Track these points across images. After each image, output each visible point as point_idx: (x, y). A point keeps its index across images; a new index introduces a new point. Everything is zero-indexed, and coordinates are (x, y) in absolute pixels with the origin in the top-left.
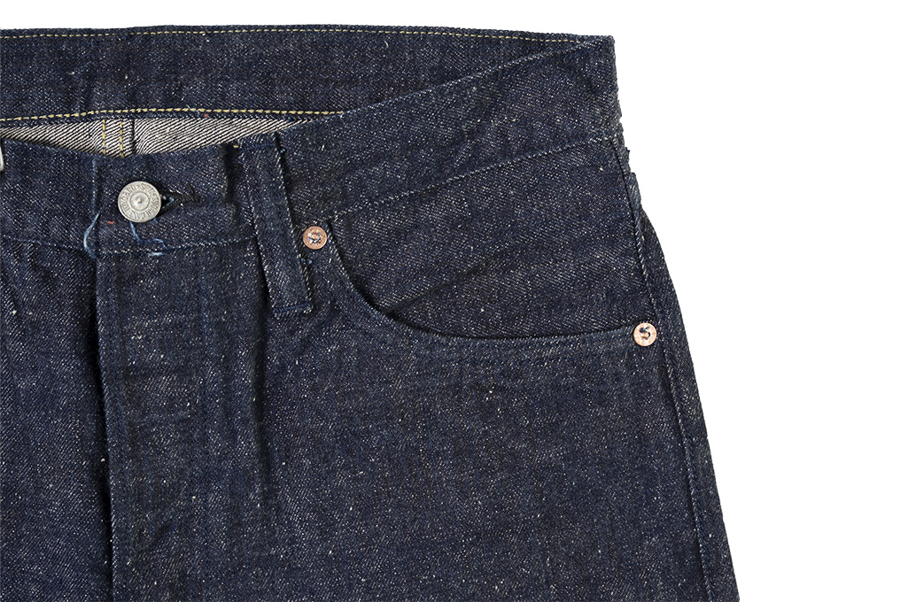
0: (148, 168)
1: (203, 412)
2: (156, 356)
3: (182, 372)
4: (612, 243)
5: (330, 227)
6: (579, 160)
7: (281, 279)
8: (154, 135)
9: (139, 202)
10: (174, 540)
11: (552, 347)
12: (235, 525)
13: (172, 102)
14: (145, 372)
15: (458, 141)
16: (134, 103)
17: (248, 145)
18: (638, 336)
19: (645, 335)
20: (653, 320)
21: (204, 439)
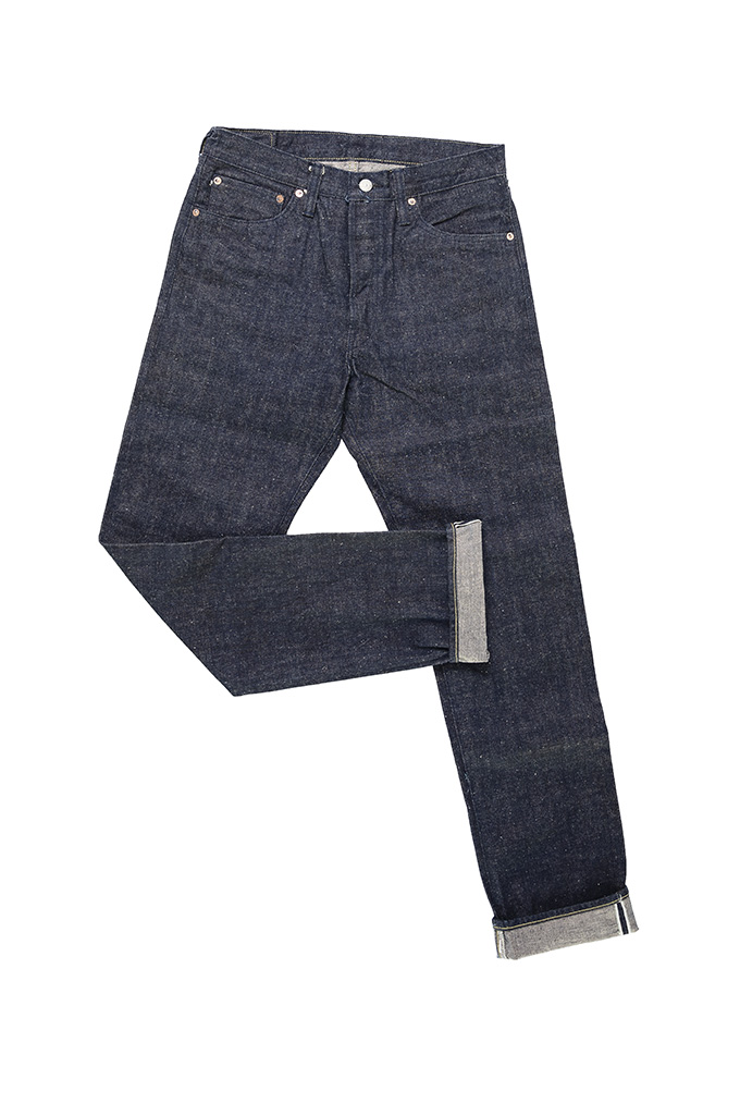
0: (366, 176)
1: (377, 252)
2: (365, 233)
3: (372, 238)
4: (502, 208)
5: (416, 198)
6: (493, 181)
7: (402, 212)
8: (367, 167)
9: (366, 185)
10: (367, 290)
11: (482, 237)
12: (385, 287)
13: (371, 157)
14: (361, 238)
15: (457, 174)
16: (361, 157)
17: (394, 171)
18: (508, 238)
19: (510, 237)
20: (513, 232)
21: (378, 260)
